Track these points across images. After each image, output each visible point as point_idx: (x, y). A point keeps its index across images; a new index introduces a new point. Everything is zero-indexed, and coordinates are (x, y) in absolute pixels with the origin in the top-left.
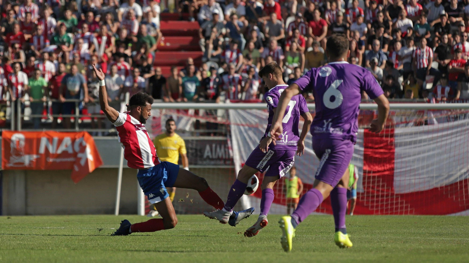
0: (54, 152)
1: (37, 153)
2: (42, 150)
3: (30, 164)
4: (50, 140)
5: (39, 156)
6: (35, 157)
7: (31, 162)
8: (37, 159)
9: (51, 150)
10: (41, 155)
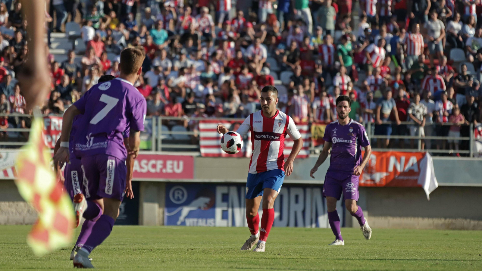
0: (402, 170)
1: (387, 171)
2: (391, 169)
3: (380, 181)
4: (398, 159)
5: (388, 174)
6: (384, 174)
7: (381, 179)
8: (387, 177)
9: (399, 169)
10: (390, 173)
